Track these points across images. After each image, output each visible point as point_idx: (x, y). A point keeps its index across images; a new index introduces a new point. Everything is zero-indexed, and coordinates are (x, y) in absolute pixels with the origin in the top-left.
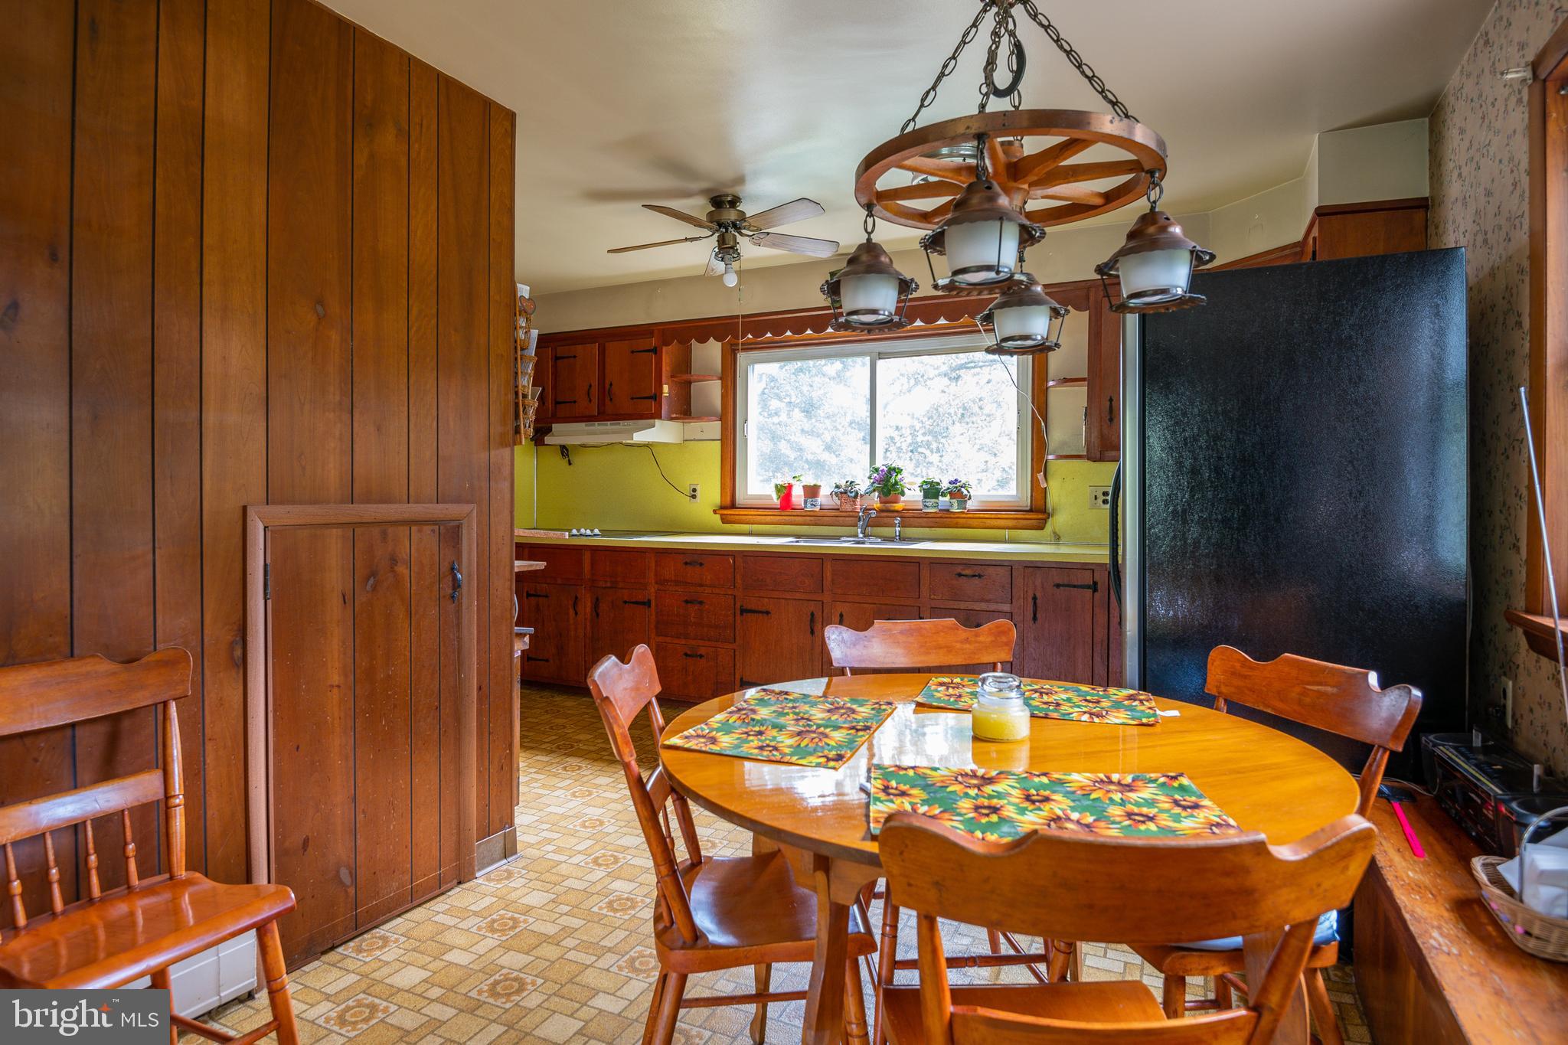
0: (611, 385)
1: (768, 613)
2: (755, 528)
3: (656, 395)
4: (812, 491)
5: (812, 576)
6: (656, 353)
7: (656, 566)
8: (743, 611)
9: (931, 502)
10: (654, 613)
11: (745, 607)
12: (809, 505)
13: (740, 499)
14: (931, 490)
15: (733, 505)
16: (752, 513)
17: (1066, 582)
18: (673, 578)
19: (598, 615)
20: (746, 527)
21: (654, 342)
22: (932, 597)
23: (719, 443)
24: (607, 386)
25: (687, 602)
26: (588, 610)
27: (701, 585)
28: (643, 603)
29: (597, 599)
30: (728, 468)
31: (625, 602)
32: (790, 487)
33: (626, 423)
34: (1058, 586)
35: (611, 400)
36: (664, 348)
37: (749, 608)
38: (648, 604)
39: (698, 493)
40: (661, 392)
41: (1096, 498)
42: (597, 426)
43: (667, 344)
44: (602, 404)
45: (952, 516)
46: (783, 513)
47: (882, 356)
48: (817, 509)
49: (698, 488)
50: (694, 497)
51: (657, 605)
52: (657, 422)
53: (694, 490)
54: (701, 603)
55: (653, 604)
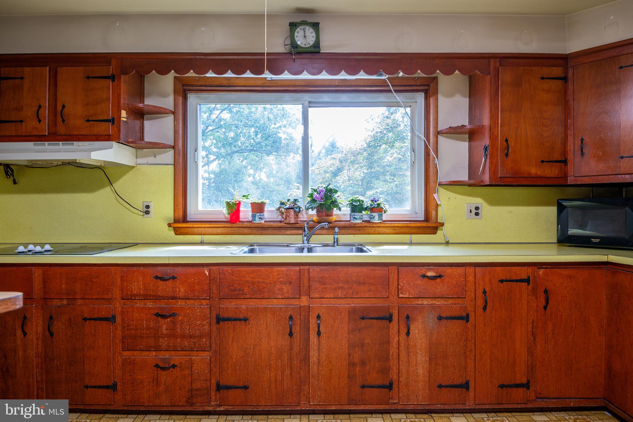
0: (64, 107)
1: (246, 320)
2: (206, 238)
3: (113, 119)
4: (258, 208)
5: (290, 283)
6: (113, 81)
7: (122, 281)
8: (219, 320)
9: (357, 215)
10: (120, 328)
11: (221, 316)
12: (257, 219)
13: (192, 214)
14: (356, 207)
15: (184, 219)
16: (203, 226)
17: (508, 278)
18: (142, 292)
19: (52, 334)
20: (198, 238)
21: (111, 70)
22: (401, 295)
23: (171, 168)
24: (59, 108)
25: (158, 315)
26: (40, 329)
27: (173, 298)
28: (106, 319)
29: (51, 318)
30: (181, 188)
31: (85, 319)
32: (239, 204)
33: (80, 143)
34: (502, 281)
35: (63, 121)
36: (123, 77)
37: (226, 316)
38: (111, 319)
39: (151, 209)
40: (120, 116)
41: (471, 212)
42: (47, 145)
43: (126, 73)
44: (54, 123)
45: (375, 225)
46: (234, 225)
47: (312, 104)
48: (263, 222)
49: (151, 205)
50: (147, 213)
51: (123, 320)
52: (114, 144)
53: (148, 207)
54: (173, 315)
55: (119, 319)
